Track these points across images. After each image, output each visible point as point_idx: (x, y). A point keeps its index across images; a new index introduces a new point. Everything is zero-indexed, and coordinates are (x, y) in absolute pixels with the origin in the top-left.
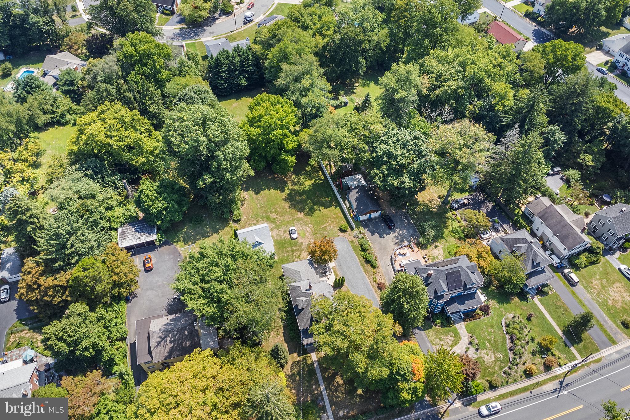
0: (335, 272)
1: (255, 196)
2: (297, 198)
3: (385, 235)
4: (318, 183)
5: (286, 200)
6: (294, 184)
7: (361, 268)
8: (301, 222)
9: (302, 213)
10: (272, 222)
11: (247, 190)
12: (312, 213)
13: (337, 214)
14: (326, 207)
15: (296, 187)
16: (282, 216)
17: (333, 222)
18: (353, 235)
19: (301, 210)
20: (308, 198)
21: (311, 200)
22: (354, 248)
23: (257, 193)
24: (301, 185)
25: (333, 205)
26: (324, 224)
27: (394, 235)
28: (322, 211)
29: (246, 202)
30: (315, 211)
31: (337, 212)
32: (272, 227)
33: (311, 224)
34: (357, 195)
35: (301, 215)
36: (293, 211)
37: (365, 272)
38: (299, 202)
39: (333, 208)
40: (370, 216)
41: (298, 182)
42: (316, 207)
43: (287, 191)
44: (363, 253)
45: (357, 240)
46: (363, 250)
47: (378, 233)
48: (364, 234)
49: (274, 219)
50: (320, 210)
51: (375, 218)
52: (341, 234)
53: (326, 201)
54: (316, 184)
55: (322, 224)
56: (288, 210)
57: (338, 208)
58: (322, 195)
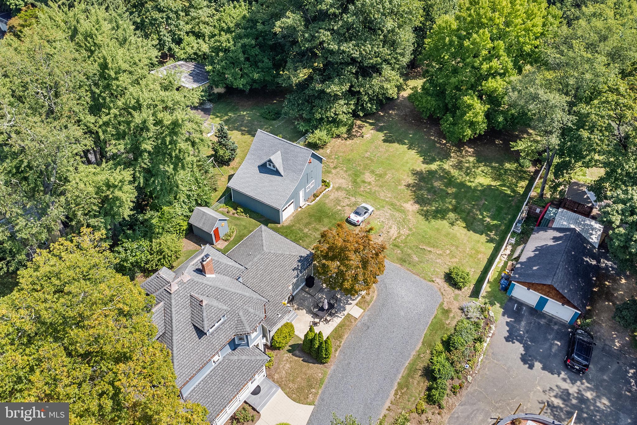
0: (341, 326)
1: (381, 143)
2: (437, 184)
3: (538, 365)
4: (502, 192)
5: (416, 173)
6: (459, 166)
7: (403, 371)
8: (397, 214)
9: (417, 206)
10: (355, 182)
11: (380, 130)
12: (435, 217)
13: (478, 252)
14: (470, 226)
15: (455, 173)
16: (381, 186)
17: (454, 256)
18: (464, 304)
19: (420, 200)
20: (456, 196)
21: (458, 203)
22: (436, 326)
23: (385, 141)
24: (467, 174)
25: (487, 235)
26: (434, 247)
27: (565, 385)
28: (456, 228)
29: (357, 141)
30: (443, 218)
31: (483, 249)
32: (344, 186)
33: (410, 229)
34: (551, 243)
35: (411, 207)
36: (408, 193)
37: (400, 386)
38: (432, 190)
39: (483, 238)
40: (542, 303)
41: (468, 168)
42: (451, 215)
43: (434, 167)
44: (440, 347)
45: (460, 316)
46: (448, 345)
47: (526, 348)
48: (488, 322)
49: (364, 182)
50: (452, 224)
51: (551, 320)
52: (441, 282)
53: (482, 221)
54: (497, 189)
55: (429, 244)
56: (403, 187)
57: (492, 246)
58: (488, 211)
